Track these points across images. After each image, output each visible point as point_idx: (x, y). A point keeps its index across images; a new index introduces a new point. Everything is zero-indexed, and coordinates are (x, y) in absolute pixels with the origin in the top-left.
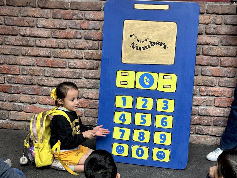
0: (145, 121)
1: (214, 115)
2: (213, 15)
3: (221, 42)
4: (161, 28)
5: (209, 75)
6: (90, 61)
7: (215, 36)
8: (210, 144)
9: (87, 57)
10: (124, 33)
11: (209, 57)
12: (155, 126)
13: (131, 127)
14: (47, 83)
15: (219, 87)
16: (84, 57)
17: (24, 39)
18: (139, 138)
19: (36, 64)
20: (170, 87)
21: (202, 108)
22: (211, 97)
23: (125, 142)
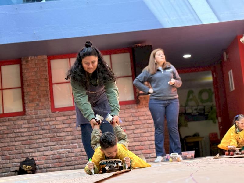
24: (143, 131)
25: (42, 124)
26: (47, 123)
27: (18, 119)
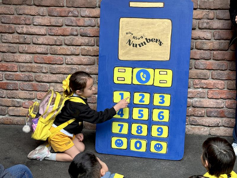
0: (142, 115)
1: (207, 106)
2: (205, 10)
3: (214, 36)
4: (156, 25)
5: (203, 68)
6: (87, 57)
7: (207, 30)
8: (204, 134)
9: (83, 53)
10: (120, 31)
11: (202, 51)
12: (153, 120)
13: (129, 121)
14: (45, 79)
15: (212, 80)
16: (80, 53)
17: (21, 37)
18: (137, 132)
19: (33, 61)
20: (165, 82)
21: (196, 100)
22: (205, 89)
23: (123, 136)
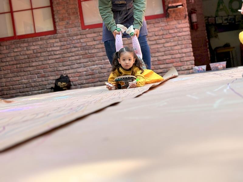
24: (173, 44)
25: (74, 42)
26: (79, 41)
27: (50, 38)
